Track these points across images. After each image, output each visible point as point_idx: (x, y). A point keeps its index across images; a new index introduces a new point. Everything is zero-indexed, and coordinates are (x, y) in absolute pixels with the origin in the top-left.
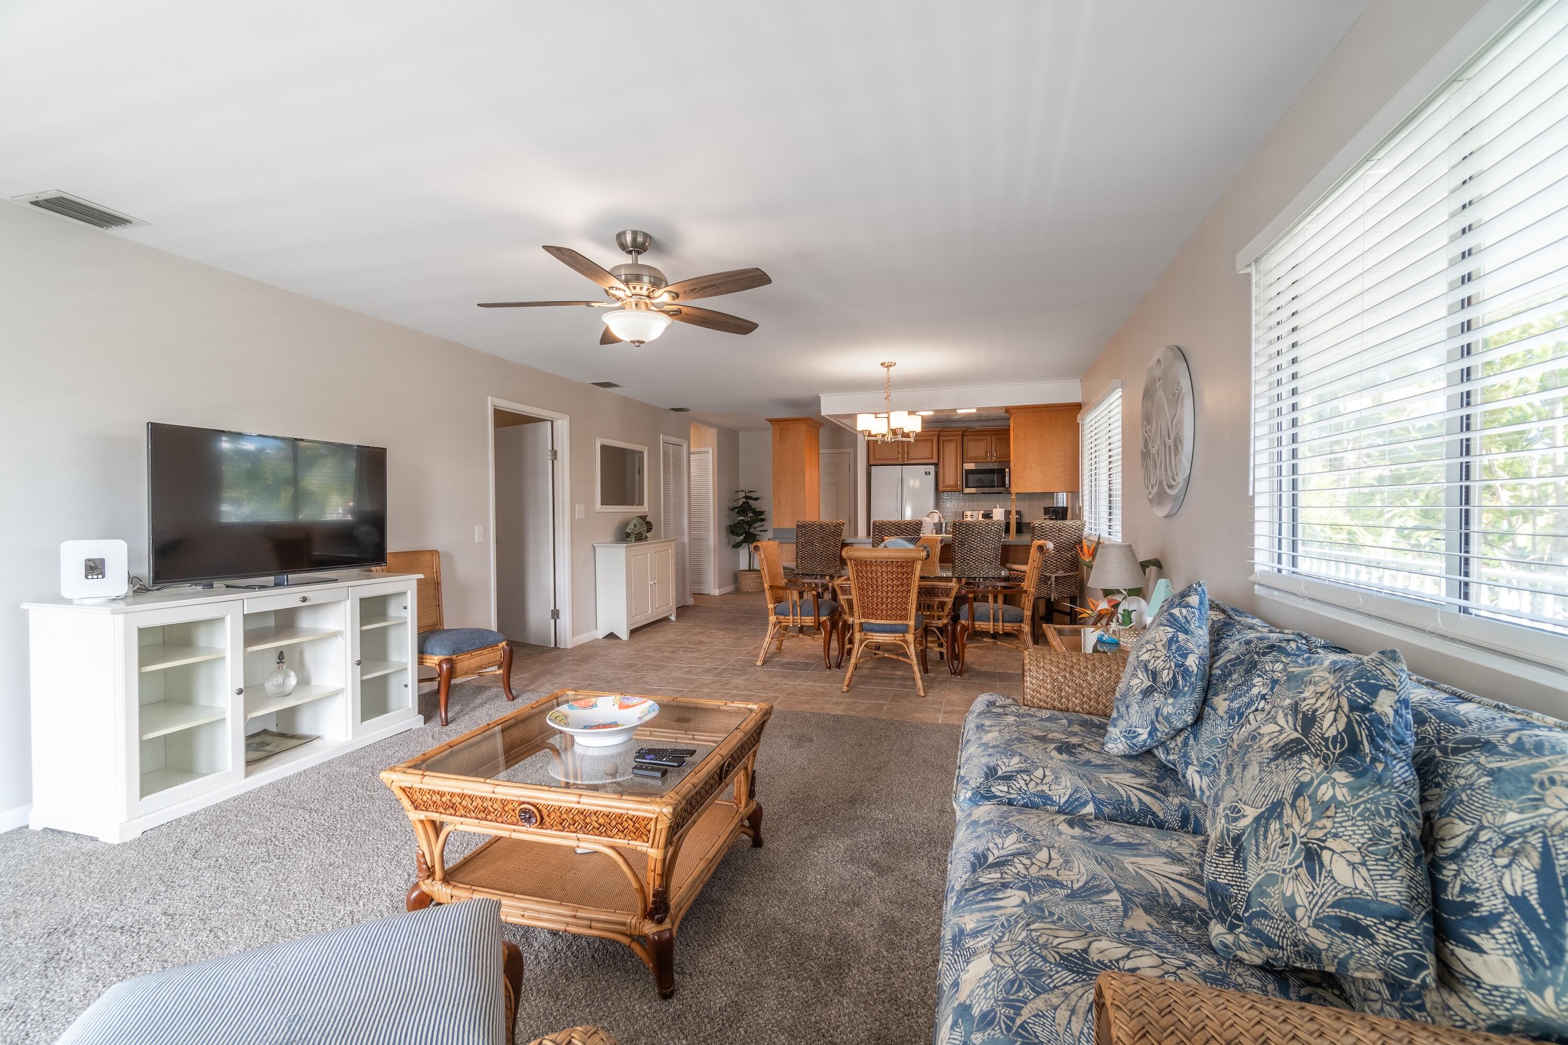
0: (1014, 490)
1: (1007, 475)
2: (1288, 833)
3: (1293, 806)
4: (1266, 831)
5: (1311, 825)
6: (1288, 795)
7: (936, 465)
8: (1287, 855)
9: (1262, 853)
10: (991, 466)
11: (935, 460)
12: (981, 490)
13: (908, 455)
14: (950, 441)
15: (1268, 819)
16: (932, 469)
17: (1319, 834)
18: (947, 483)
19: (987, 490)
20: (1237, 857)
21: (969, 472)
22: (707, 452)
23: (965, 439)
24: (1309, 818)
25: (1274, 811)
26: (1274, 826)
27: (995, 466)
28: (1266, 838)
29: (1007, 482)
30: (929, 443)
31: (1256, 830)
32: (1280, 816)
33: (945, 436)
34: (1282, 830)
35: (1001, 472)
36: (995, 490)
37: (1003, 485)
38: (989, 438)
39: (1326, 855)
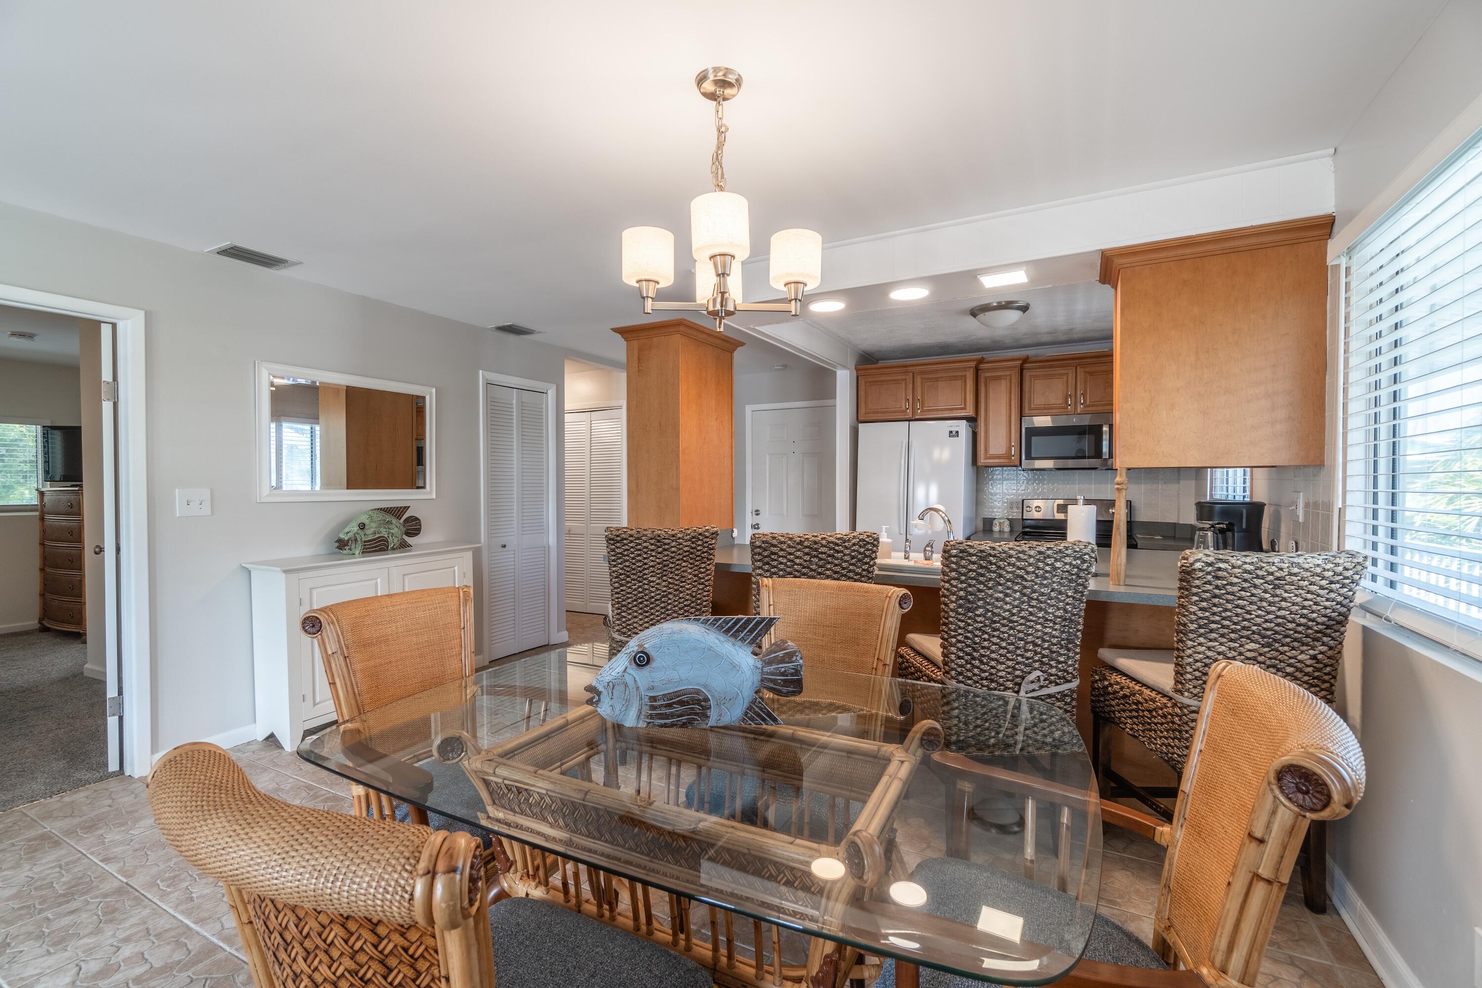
0: (1121, 461)
1: (1106, 437)
7: (972, 420)
10: (1074, 421)
11: (970, 412)
12: (1061, 463)
13: (923, 406)
14: (998, 378)
16: (962, 427)
18: (992, 451)
19: (1071, 463)
21: (1034, 432)
22: (620, 407)
23: (1027, 374)
27: (1086, 421)
29: (1105, 449)
30: (959, 383)
33: (989, 370)
35: (1095, 431)
36: (1086, 463)
37: (1098, 454)
38: (1071, 372)
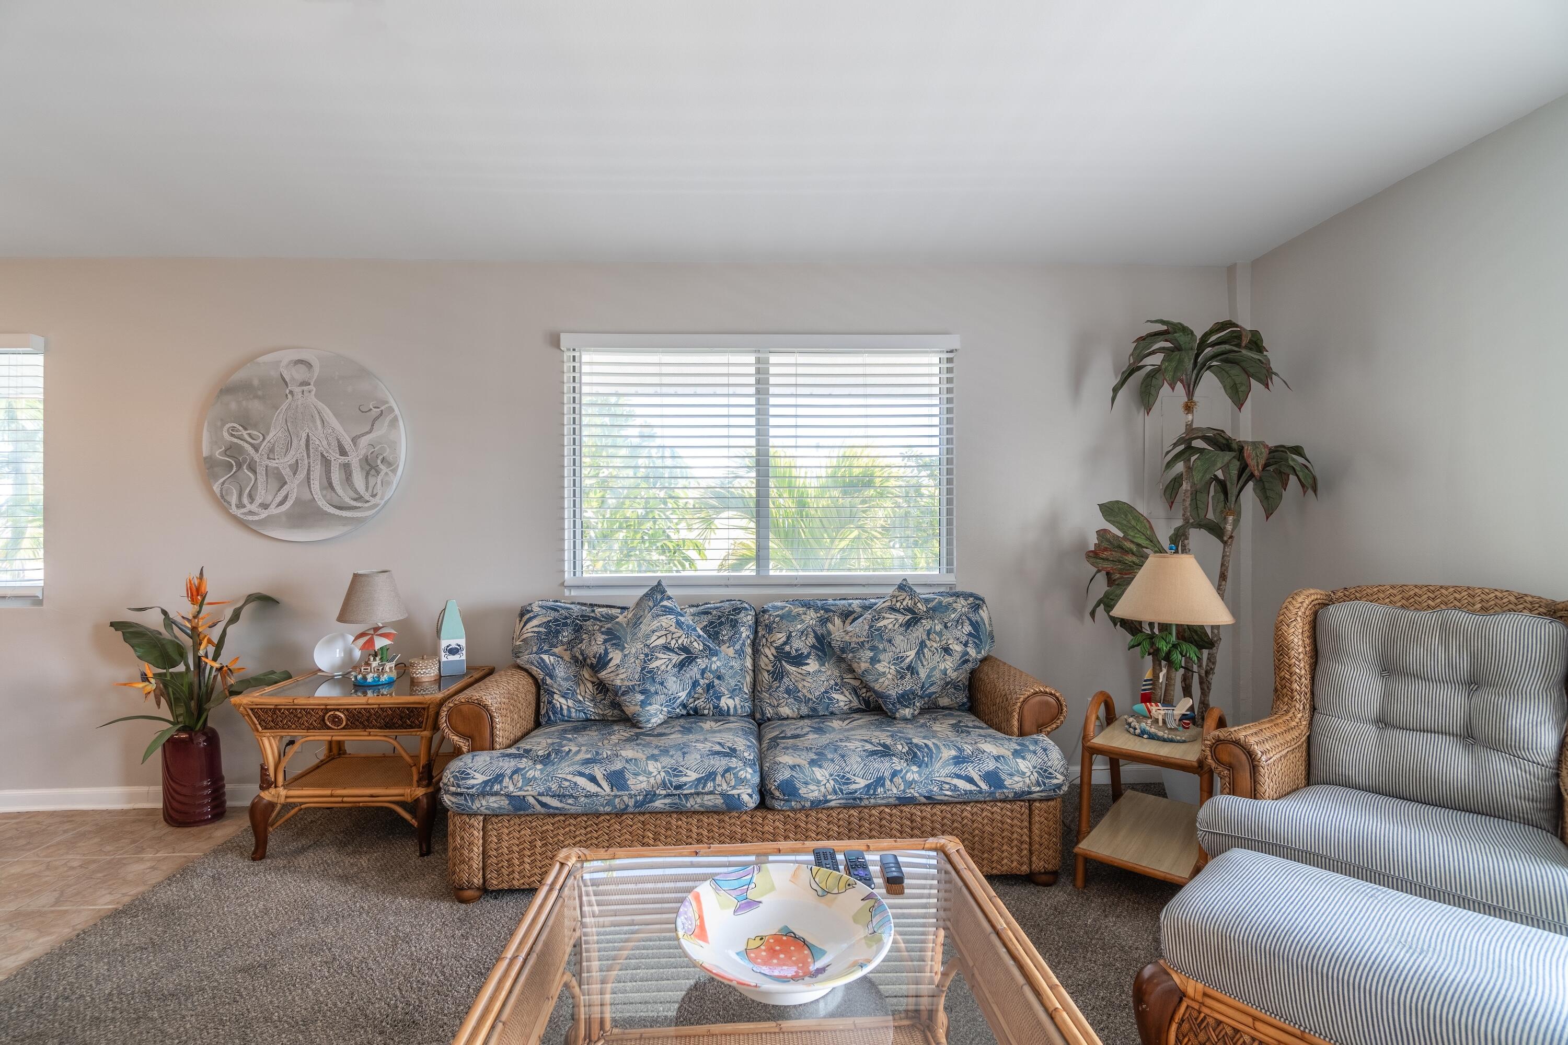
2: (933, 649)
3: (929, 639)
4: (924, 654)
5: (940, 641)
6: (925, 637)
8: (937, 657)
9: (925, 663)
15: (922, 650)
17: (945, 642)
20: (912, 673)
24: (938, 639)
25: (922, 645)
26: (926, 650)
28: (924, 657)
31: (919, 657)
32: (926, 646)
34: (930, 650)
39: (950, 646)
